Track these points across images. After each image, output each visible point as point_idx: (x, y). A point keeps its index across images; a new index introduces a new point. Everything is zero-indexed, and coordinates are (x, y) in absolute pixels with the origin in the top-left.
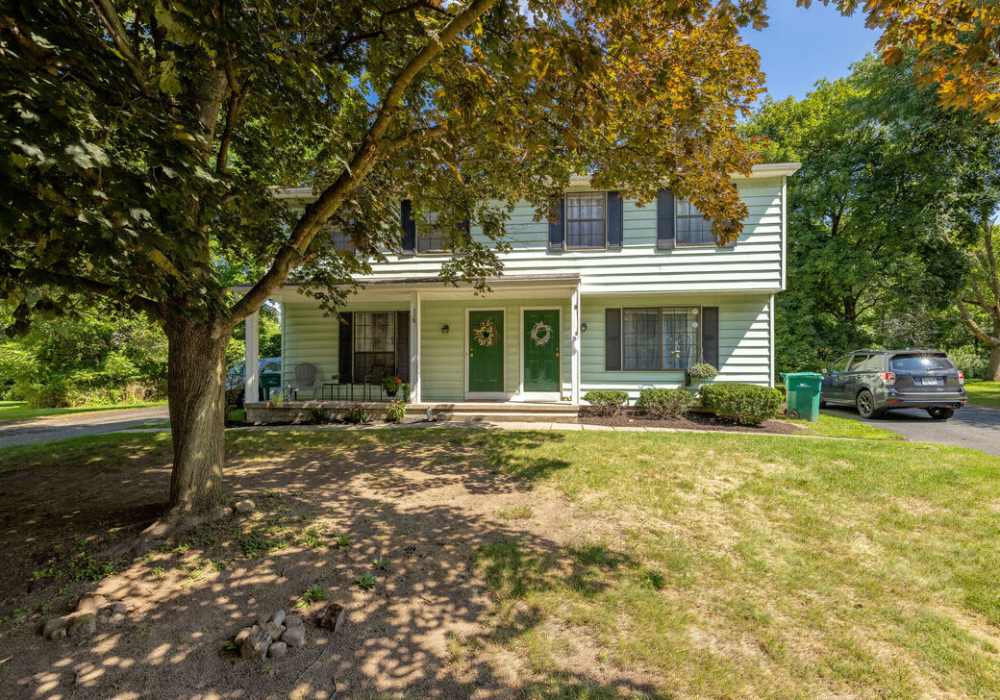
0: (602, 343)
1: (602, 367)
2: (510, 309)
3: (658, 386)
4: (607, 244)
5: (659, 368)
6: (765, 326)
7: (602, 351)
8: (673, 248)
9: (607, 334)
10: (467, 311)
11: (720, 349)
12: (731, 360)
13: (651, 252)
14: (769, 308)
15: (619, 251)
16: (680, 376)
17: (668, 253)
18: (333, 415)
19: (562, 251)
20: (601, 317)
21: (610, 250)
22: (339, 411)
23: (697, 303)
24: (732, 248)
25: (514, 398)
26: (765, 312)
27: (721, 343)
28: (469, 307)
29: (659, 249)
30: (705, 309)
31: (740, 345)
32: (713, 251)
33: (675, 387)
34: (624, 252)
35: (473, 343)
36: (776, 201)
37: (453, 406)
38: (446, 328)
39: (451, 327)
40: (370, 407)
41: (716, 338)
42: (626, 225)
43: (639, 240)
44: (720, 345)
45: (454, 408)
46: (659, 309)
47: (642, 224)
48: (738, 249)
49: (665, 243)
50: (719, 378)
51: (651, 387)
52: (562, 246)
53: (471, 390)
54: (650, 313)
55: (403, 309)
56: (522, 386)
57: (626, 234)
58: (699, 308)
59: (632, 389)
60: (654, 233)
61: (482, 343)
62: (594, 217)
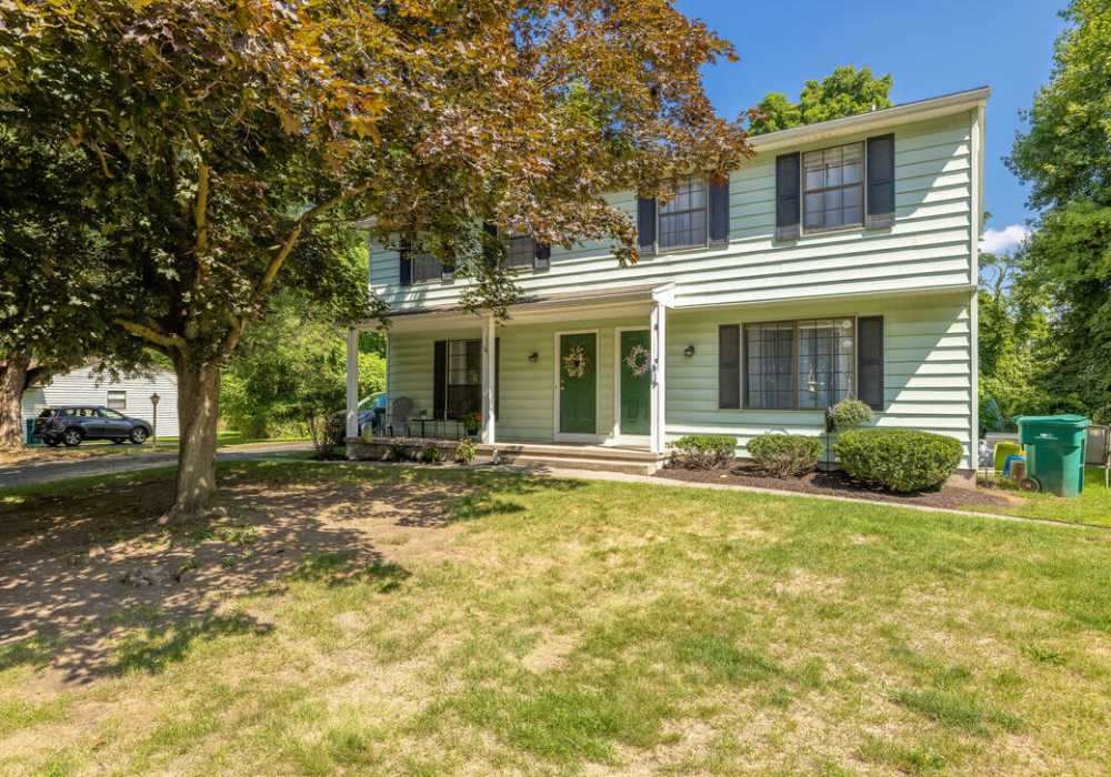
0: (715, 370)
1: (715, 405)
2: (603, 331)
3: (792, 432)
4: (709, 240)
5: (794, 406)
6: (963, 342)
7: (715, 382)
8: (797, 238)
9: (721, 358)
10: (558, 335)
11: (886, 379)
12: (903, 396)
13: (768, 245)
14: (969, 312)
15: (725, 246)
16: (820, 418)
17: (789, 245)
18: (413, 453)
19: (652, 255)
20: (715, 336)
21: (712, 248)
22: (418, 448)
23: (849, 312)
24: (888, 227)
25: (609, 442)
26: (962, 321)
27: (887, 369)
28: (559, 330)
29: (778, 240)
30: (862, 320)
31: (918, 372)
32: (859, 236)
33: (817, 433)
34: (732, 249)
35: (564, 374)
36: (962, 150)
37: (521, 448)
38: (535, 356)
39: (540, 355)
40: (444, 446)
41: (879, 362)
42: (733, 212)
43: (751, 231)
44: (886, 372)
45: (523, 450)
46: (793, 322)
47: (755, 208)
48: (897, 229)
49: (788, 231)
50: (884, 422)
51: (782, 433)
52: (653, 250)
53: (562, 431)
54: (781, 328)
55: (473, 337)
56: (617, 428)
57: (733, 224)
58: (852, 318)
59: (743, 434)
60: (772, 219)
61: (572, 373)
62: (695, 206)
